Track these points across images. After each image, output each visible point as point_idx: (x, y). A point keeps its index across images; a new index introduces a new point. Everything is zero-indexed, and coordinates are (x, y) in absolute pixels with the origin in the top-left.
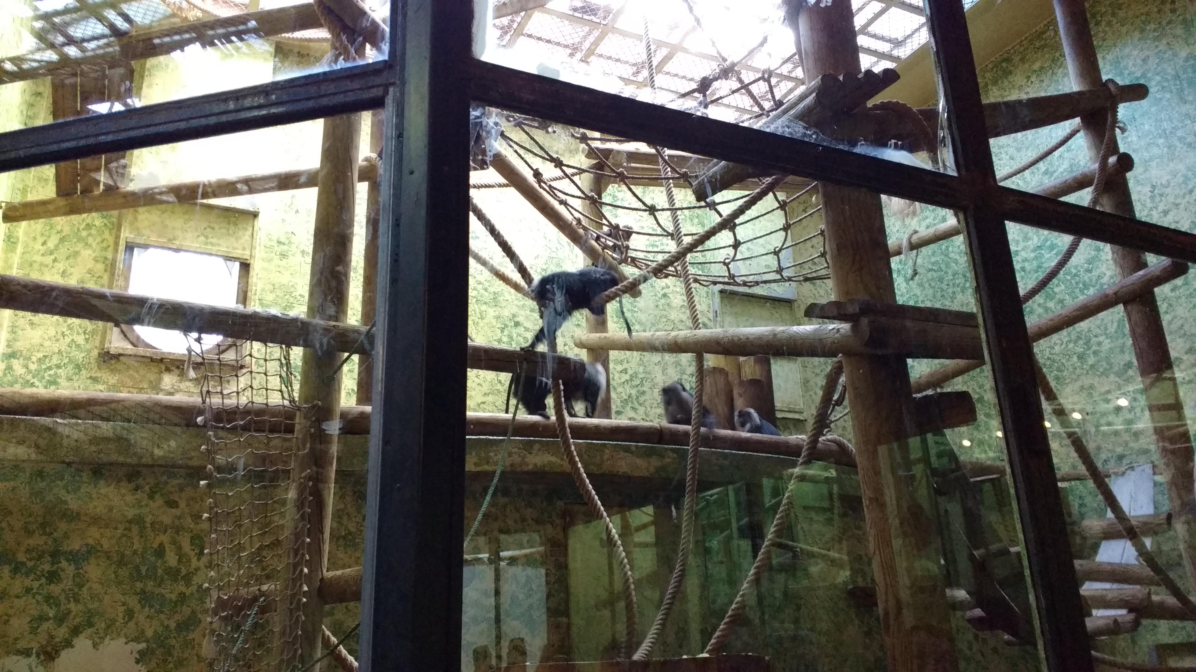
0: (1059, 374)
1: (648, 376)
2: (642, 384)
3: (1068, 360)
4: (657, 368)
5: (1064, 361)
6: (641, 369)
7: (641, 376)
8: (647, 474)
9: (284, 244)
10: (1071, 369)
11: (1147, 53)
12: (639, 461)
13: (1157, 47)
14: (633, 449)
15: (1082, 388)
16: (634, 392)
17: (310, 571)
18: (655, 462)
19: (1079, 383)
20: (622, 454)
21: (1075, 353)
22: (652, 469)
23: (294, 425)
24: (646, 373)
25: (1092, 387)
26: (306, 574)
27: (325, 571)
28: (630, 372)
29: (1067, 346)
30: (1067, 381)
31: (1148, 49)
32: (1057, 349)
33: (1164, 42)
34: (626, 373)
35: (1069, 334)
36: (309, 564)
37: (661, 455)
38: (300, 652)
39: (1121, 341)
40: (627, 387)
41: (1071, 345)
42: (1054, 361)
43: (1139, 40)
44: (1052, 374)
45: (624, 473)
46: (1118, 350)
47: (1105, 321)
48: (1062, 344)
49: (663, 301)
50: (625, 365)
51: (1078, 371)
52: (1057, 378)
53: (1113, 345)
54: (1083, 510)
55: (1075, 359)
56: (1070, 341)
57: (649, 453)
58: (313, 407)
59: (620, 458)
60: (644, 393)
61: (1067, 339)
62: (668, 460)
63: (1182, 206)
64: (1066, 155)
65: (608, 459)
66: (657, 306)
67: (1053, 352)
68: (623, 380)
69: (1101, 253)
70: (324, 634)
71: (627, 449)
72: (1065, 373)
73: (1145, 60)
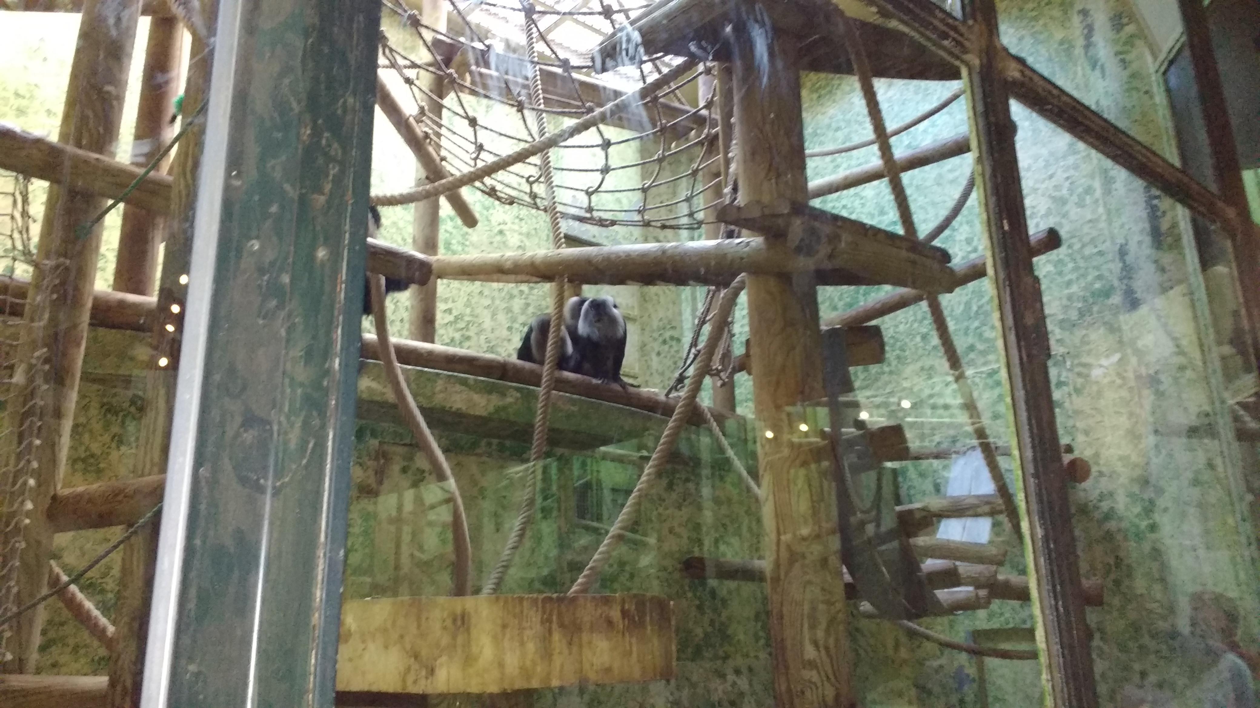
0: (902, 353)
1: (475, 319)
2: (467, 328)
3: (912, 340)
4: (486, 312)
5: (907, 340)
6: (468, 311)
7: (467, 318)
8: (484, 413)
9: (24, 97)
10: (913, 350)
11: (1024, 32)
12: (476, 397)
13: (1033, 27)
14: (472, 382)
15: (922, 369)
16: (457, 336)
17: (39, 485)
18: (495, 401)
19: (919, 364)
20: (458, 387)
21: (919, 334)
22: (491, 409)
23: (23, 305)
24: (472, 315)
25: (932, 368)
26: (31, 488)
27: (59, 487)
28: (455, 313)
29: (911, 326)
30: (909, 361)
31: (1024, 28)
32: (902, 328)
33: (1041, 22)
34: (450, 313)
35: (915, 314)
36: (37, 474)
37: (503, 394)
38: (15, 590)
39: (966, 324)
40: (450, 330)
41: (916, 325)
42: (897, 340)
43: (1017, 18)
44: (895, 354)
45: (458, 409)
46: (962, 332)
47: (952, 303)
48: (906, 323)
49: (498, 238)
50: (450, 305)
51: (920, 352)
52: (898, 357)
53: (958, 327)
54: (912, 492)
55: (918, 339)
56: (915, 321)
57: (490, 390)
58: (57, 267)
59: (456, 392)
60: (468, 338)
61: (912, 318)
62: (509, 400)
63: (1040, 192)
64: (930, 130)
65: (441, 392)
66: (491, 243)
67: (897, 330)
68: (446, 321)
69: (955, 233)
70: (51, 570)
71: (464, 382)
72: (907, 353)
73: (1021, 39)
